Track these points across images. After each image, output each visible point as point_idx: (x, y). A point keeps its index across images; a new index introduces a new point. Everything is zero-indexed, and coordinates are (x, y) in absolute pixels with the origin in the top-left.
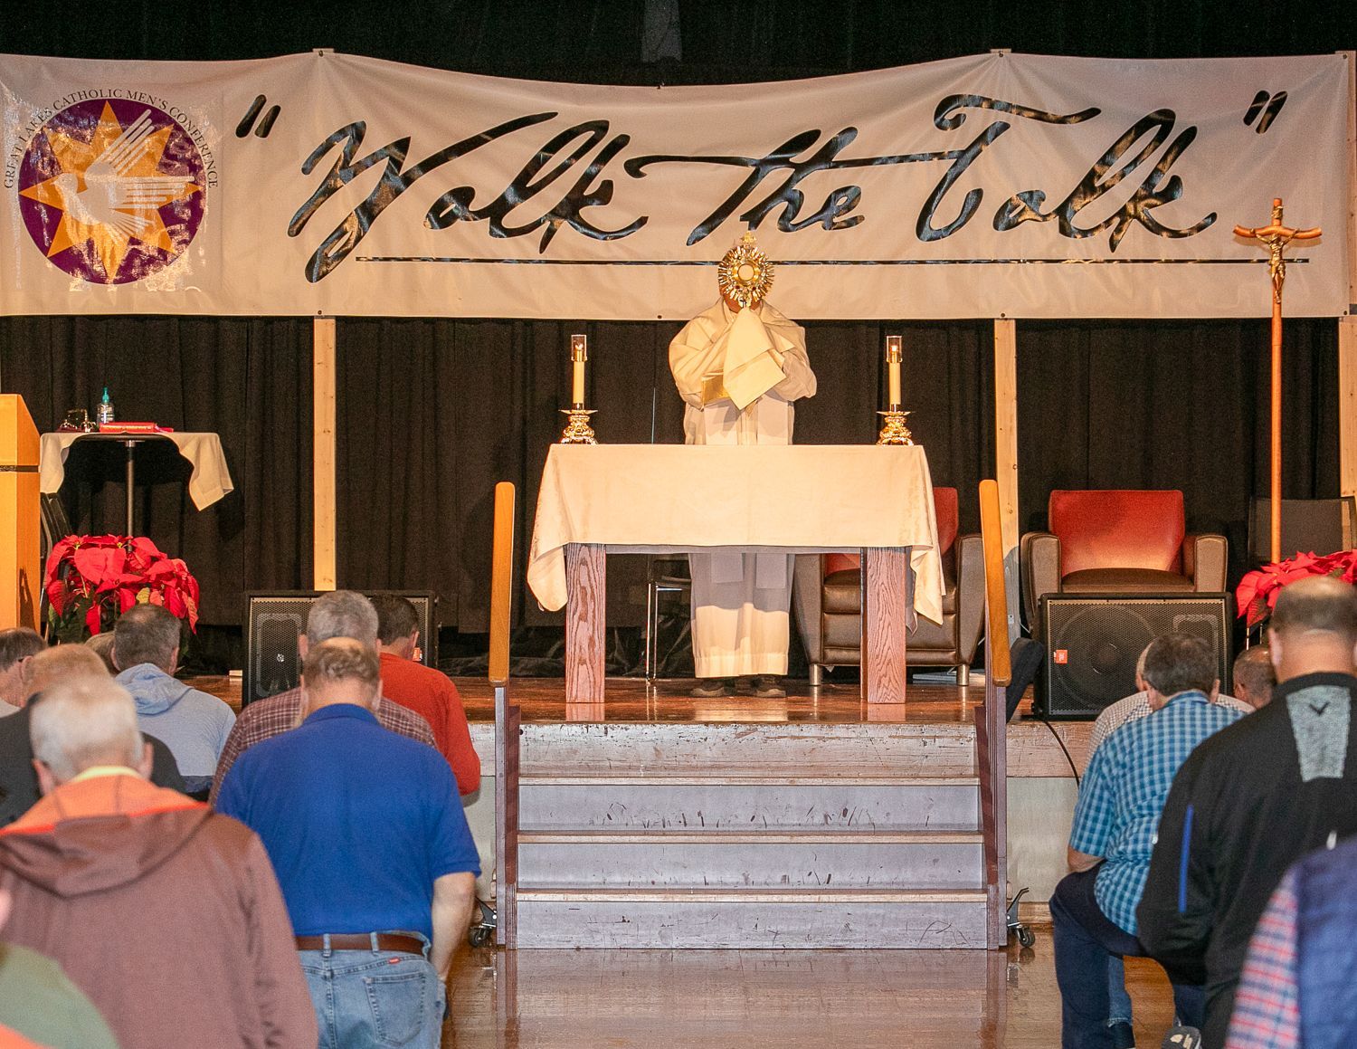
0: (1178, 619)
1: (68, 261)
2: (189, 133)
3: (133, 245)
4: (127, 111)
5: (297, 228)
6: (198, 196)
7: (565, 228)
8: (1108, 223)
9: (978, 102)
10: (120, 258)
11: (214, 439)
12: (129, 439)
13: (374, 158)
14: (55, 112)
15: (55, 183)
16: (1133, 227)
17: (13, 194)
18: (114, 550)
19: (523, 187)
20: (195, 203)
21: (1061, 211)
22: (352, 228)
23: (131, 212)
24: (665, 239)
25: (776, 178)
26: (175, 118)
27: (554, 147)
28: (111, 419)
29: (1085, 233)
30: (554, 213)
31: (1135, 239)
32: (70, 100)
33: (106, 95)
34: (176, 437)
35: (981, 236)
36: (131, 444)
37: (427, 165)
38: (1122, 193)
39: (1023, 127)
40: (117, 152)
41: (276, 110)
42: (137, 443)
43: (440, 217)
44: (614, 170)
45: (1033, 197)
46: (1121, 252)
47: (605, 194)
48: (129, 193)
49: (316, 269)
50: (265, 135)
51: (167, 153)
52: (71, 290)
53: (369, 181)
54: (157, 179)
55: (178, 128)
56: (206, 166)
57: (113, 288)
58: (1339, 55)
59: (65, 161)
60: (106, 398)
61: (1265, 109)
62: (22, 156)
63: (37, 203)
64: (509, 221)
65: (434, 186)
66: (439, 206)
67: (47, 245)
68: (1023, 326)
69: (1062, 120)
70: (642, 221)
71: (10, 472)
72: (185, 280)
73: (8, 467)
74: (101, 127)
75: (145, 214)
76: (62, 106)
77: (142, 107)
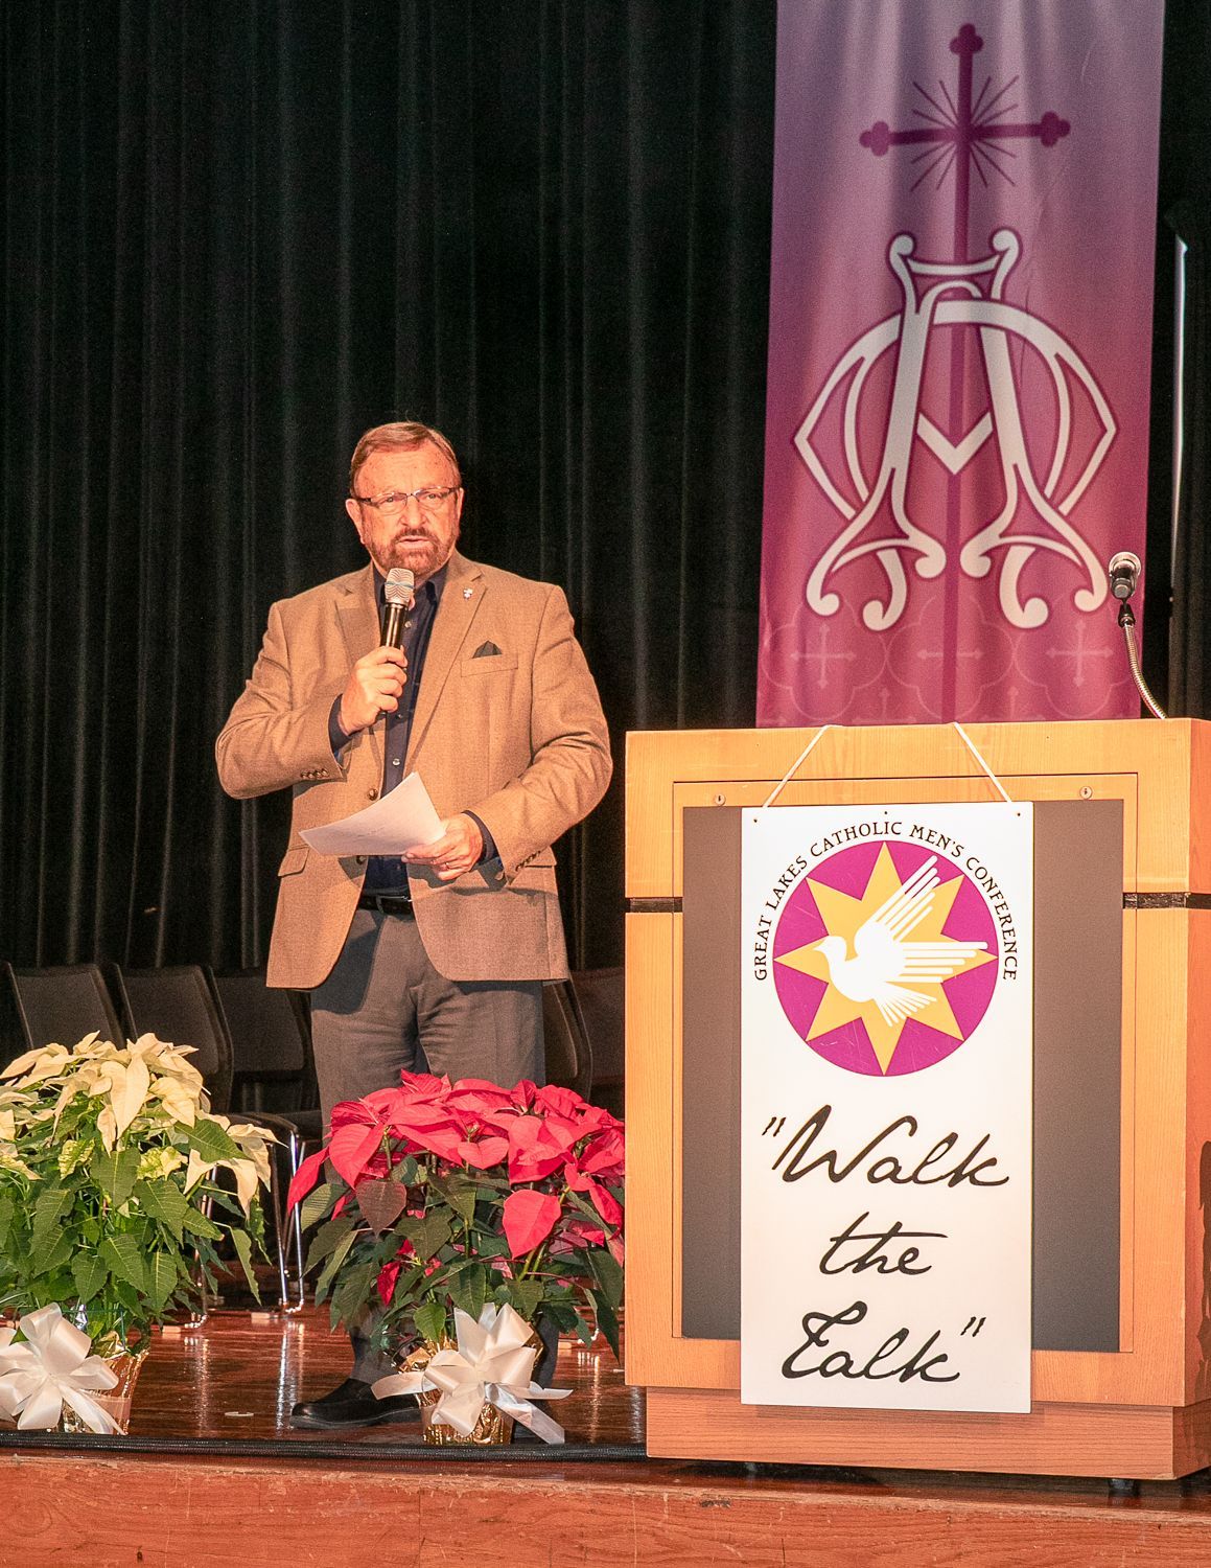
71: (1171, 909)
73: (1164, 899)
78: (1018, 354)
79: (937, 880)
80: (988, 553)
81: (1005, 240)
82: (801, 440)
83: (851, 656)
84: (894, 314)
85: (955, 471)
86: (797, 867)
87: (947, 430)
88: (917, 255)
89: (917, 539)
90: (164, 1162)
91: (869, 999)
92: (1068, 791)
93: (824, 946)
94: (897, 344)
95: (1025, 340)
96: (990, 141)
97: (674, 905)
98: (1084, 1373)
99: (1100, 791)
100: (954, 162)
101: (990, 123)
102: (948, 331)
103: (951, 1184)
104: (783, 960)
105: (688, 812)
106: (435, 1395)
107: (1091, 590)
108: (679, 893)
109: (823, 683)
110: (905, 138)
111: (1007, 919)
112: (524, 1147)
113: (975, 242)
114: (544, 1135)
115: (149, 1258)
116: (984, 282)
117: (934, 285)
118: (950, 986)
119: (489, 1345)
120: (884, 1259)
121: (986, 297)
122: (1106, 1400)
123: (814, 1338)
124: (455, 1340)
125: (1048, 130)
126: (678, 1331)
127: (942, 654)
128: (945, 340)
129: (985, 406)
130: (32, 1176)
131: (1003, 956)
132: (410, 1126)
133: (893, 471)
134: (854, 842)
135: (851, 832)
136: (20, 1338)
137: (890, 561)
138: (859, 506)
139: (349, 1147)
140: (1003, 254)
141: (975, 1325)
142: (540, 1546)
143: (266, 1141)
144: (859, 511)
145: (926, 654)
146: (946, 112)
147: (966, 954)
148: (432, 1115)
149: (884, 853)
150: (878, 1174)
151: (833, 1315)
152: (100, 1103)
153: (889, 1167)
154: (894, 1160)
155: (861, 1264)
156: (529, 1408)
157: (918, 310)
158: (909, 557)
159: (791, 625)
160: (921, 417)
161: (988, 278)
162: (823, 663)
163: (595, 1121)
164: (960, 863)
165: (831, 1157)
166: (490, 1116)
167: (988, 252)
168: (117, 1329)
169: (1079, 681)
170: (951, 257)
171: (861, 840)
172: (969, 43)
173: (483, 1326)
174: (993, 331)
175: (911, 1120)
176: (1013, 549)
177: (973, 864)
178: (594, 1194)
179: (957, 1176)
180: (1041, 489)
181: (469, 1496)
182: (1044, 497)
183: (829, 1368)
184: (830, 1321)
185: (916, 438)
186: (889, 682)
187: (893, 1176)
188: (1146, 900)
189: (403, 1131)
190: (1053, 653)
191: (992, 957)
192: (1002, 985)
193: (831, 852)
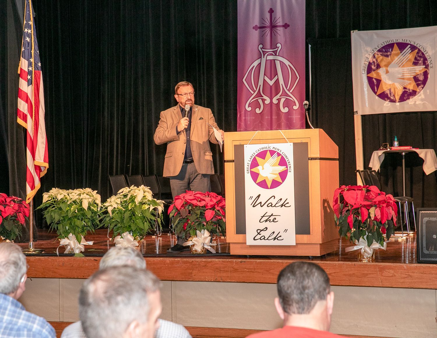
1: (383, 96)
2: (423, 51)
3: (405, 89)
4: (402, 46)
6: (426, 72)
11: (432, 151)
12: (403, 152)
14: (378, 49)
15: (378, 71)
17: (365, 76)
18: (361, 191)
20: (426, 74)
23: (403, 79)
26: (419, 47)
28: (398, 146)
32: (383, 44)
33: (395, 41)
34: (418, 151)
36: (404, 154)
40: (399, 60)
42: (406, 153)
48: (403, 73)
51: (416, 59)
52: (385, 105)
54: (412, 68)
55: (419, 50)
56: (429, 62)
57: (398, 104)
59: (382, 64)
60: (396, 139)
62: (368, 64)
63: (373, 78)
67: (376, 91)
71: (317, 160)
72: (422, 100)
73: (315, 159)
74: (393, 52)
75: (409, 79)
76: (381, 46)
77: (407, 45)
78: (281, 65)
79: (277, 156)
80: (277, 100)
81: (279, 45)
82: (244, 80)
83: (254, 118)
84: (260, 58)
85: (271, 85)
86: (254, 154)
87: (269, 78)
88: (263, 48)
89: (265, 97)
90: (146, 207)
91: (266, 176)
92: (299, 141)
93: (259, 167)
94: (260, 63)
95: (283, 62)
96: (276, 28)
97: (233, 161)
98: (305, 238)
99: (304, 141)
100: (269, 32)
101: (276, 25)
102: (270, 61)
103: (281, 207)
104: (251, 170)
105: (235, 145)
106: (194, 245)
107: (296, 105)
108: (234, 159)
109: (249, 123)
110: (261, 28)
111: (289, 162)
112: (208, 203)
113: (273, 45)
114: (211, 200)
115: (144, 223)
116: (276, 52)
117: (267, 53)
118: (280, 174)
119: (203, 236)
120: (270, 220)
121: (276, 55)
122: (308, 243)
123: (259, 233)
124: (197, 236)
125: (286, 26)
126: (235, 233)
127: (270, 117)
128: (269, 62)
129: (276, 74)
130: (124, 209)
131: (289, 168)
132: (189, 200)
133: (260, 85)
134: (263, 150)
135: (263, 148)
136: (122, 237)
137: (260, 101)
138: (254, 92)
139: (178, 203)
140: (279, 47)
141: (286, 231)
142: (213, 270)
143: (163, 203)
144: (254, 93)
145: (267, 117)
146: (268, 23)
147: (283, 168)
148: (192, 197)
149: (268, 152)
150: (269, 206)
151: (262, 229)
152: (135, 197)
153: (271, 204)
154: (271, 203)
155: (266, 221)
156: (209, 247)
157: (264, 57)
158: (263, 100)
159: (243, 112)
160: (265, 76)
161: (276, 51)
162: (249, 119)
163: (220, 198)
164: (281, 153)
165: (261, 203)
166: (202, 197)
167: (276, 47)
168: (138, 236)
169: (294, 121)
170: (269, 48)
171: (264, 150)
172: (271, 11)
173: (202, 233)
174: (278, 61)
175: (274, 196)
176: (282, 99)
177: (283, 153)
178: (220, 210)
179: (282, 206)
180: (286, 88)
181: (201, 262)
182: (287, 89)
183: (261, 239)
184: (261, 231)
185: (264, 79)
186: (261, 122)
187: (271, 206)
188: (312, 159)
189: (188, 200)
190: (289, 117)
191: (286, 169)
192: (289, 173)
193: (259, 152)
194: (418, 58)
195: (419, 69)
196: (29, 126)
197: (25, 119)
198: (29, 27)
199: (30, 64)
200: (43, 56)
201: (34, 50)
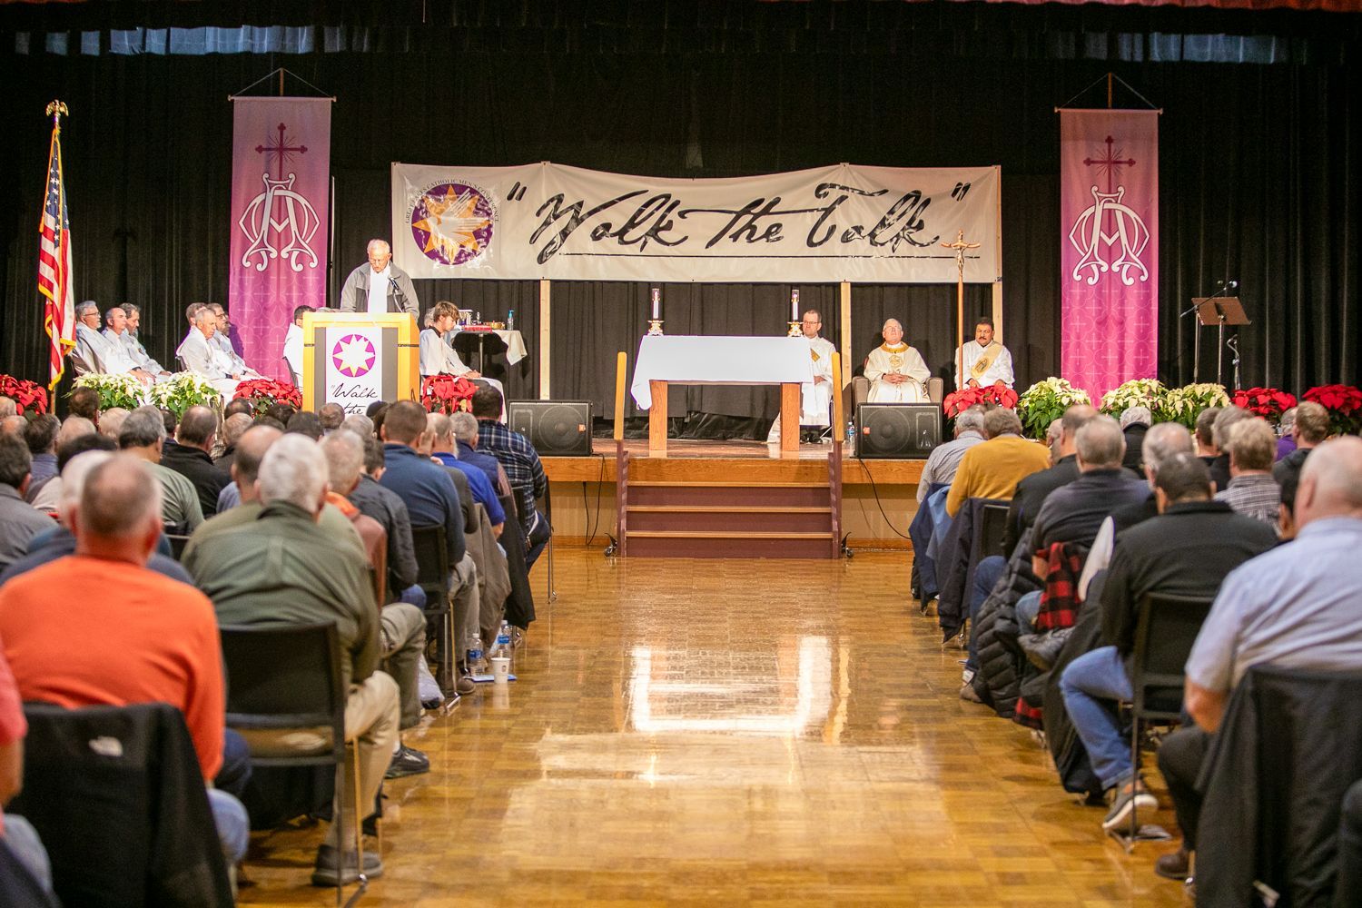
0: (918, 415)
1: (433, 255)
2: (486, 199)
3: (461, 248)
4: (460, 189)
5: (533, 239)
6: (490, 226)
7: (651, 241)
8: (891, 240)
9: (833, 186)
10: (456, 253)
13: (566, 211)
15: (428, 221)
16: (903, 242)
17: (409, 226)
19: (632, 224)
20: (489, 229)
21: (872, 235)
22: (558, 240)
23: (461, 233)
24: (696, 245)
25: (746, 219)
27: (647, 205)
29: (882, 244)
30: (647, 234)
31: (903, 247)
33: (450, 182)
35: (835, 245)
37: (590, 214)
38: (898, 226)
39: (852, 197)
40: (455, 207)
41: (525, 189)
43: (596, 236)
44: (673, 215)
45: (858, 229)
46: (896, 254)
47: (669, 226)
48: (460, 225)
49: (541, 259)
50: (520, 199)
51: (476, 207)
52: (434, 267)
53: (566, 219)
54: (472, 219)
55: (482, 197)
56: (494, 213)
57: (452, 267)
58: (993, 167)
59: (432, 211)
61: (961, 190)
62: (413, 209)
63: (420, 230)
64: (626, 238)
65: (593, 222)
66: (595, 231)
67: (424, 248)
68: (853, 285)
69: (872, 195)
70: (686, 238)
71: (407, 347)
72: (483, 263)
73: (405, 345)
74: (448, 196)
75: (467, 234)
76: (431, 187)
77: (466, 187)
78: (295, 204)
79: (364, 341)
80: (288, 253)
81: (291, 176)
82: (241, 223)
83: (254, 277)
84: (264, 192)
85: (279, 232)
86: (337, 339)
87: (277, 222)
88: (269, 178)
89: (270, 249)
91: (351, 363)
92: (388, 326)
93: (342, 354)
94: (265, 200)
95: (296, 200)
96: (288, 151)
97: (313, 345)
99: (393, 326)
100: (278, 156)
101: (288, 147)
102: (278, 197)
107: (313, 262)
108: (314, 343)
110: (266, 149)
111: (377, 350)
117: (274, 186)
118: (366, 361)
121: (287, 189)
125: (302, 149)
127: (276, 277)
128: (277, 199)
129: (287, 216)
133: (264, 232)
135: (347, 333)
137: (263, 254)
138: (256, 240)
140: (291, 179)
145: (273, 277)
146: (276, 144)
149: (354, 336)
150: (353, 395)
157: (270, 192)
158: (268, 253)
159: (238, 269)
160: (271, 218)
161: (287, 184)
165: (344, 392)
167: (287, 178)
170: (278, 179)
172: (282, 128)
174: (289, 198)
175: (359, 385)
176: (294, 252)
177: (371, 339)
180: (301, 237)
182: (302, 239)
185: (270, 223)
188: (402, 346)
190: (304, 279)
191: (374, 356)
192: (376, 361)
193: (344, 336)
194: (480, 206)
195: (481, 221)
196: (55, 297)
197: (50, 287)
198: (57, 177)
199: (57, 222)
200: (71, 214)
201: (62, 205)
